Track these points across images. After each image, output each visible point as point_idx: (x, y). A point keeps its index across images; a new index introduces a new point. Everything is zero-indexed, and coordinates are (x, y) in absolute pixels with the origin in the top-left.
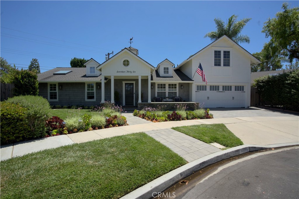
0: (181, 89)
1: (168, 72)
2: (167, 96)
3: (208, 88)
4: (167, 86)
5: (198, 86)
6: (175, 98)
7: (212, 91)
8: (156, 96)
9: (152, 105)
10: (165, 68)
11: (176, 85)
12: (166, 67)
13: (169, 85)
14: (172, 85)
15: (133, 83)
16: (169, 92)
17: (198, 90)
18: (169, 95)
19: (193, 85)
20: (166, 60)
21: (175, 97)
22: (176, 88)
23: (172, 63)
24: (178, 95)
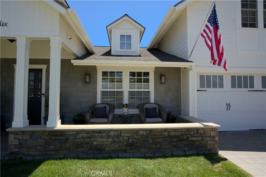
0: (161, 83)
1: (129, 46)
2: (126, 100)
3: (227, 82)
4: (126, 78)
5: (202, 77)
6: (146, 106)
7: (237, 89)
8: (99, 101)
9: (61, 135)
10: (122, 36)
11: (147, 74)
12: (126, 33)
13: (132, 74)
14: (139, 74)
15: (42, 69)
16: (130, 92)
17: (202, 85)
18: (130, 98)
19: (190, 72)
20: (126, 17)
21: (145, 104)
22: (147, 81)
23: (139, 24)
24: (152, 100)
